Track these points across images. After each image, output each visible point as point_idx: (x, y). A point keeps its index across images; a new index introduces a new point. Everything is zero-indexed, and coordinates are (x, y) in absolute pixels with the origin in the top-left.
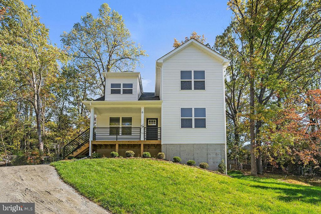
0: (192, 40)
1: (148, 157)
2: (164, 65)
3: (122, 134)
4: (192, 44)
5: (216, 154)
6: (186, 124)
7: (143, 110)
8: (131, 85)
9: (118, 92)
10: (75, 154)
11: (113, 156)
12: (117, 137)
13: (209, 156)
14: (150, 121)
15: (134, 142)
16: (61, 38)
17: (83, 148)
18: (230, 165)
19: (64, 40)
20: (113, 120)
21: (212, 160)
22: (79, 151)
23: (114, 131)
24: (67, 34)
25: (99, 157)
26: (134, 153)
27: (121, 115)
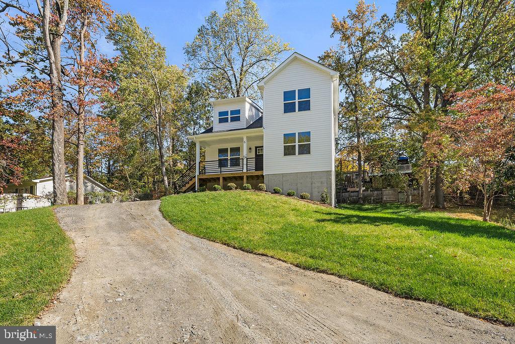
0: (295, 54)
1: (248, 189)
2: (266, 87)
3: (230, 166)
4: (296, 58)
5: (322, 183)
6: (289, 151)
7: (245, 140)
8: (238, 112)
9: (226, 120)
10: (184, 189)
11: (215, 189)
12: (221, 170)
13: (313, 185)
14: (259, 150)
15: (237, 174)
16: (184, 51)
17: (191, 183)
18: (410, 197)
19: (188, 52)
20: (222, 151)
21: (316, 189)
22: (188, 186)
23: (222, 163)
24: (190, 43)
25: (203, 190)
26: (235, 186)
27: (229, 146)
